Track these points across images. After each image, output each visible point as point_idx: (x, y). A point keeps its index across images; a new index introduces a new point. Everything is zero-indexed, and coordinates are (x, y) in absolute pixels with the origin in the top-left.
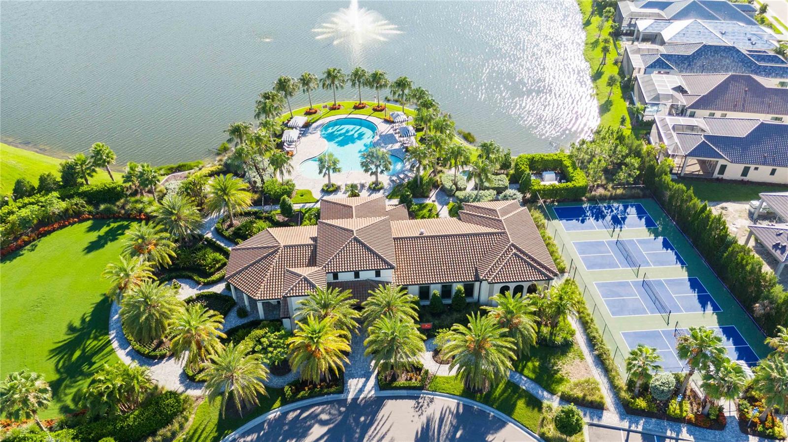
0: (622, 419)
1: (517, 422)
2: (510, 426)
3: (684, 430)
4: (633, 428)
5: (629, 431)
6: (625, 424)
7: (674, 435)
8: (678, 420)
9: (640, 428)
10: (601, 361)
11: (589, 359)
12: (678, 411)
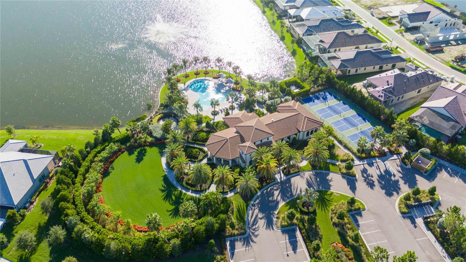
0: (360, 162)
1: (332, 172)
2: (331, 173)
3: (377, 159)
4: (364, 163)
5: (363, 164)
6: (362, 163)
7: (375, 161)
8: (374, 157)
9: (366, 163)
10: (346, 147)
11: (342, 147)
12: (374, 154)
